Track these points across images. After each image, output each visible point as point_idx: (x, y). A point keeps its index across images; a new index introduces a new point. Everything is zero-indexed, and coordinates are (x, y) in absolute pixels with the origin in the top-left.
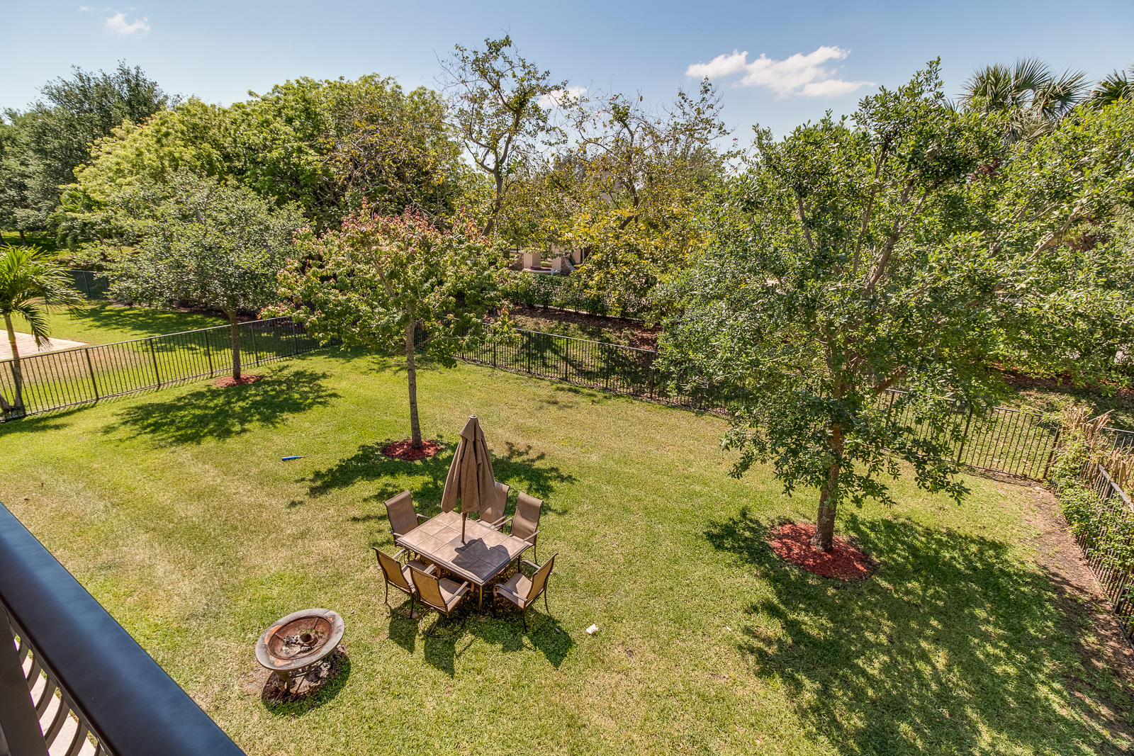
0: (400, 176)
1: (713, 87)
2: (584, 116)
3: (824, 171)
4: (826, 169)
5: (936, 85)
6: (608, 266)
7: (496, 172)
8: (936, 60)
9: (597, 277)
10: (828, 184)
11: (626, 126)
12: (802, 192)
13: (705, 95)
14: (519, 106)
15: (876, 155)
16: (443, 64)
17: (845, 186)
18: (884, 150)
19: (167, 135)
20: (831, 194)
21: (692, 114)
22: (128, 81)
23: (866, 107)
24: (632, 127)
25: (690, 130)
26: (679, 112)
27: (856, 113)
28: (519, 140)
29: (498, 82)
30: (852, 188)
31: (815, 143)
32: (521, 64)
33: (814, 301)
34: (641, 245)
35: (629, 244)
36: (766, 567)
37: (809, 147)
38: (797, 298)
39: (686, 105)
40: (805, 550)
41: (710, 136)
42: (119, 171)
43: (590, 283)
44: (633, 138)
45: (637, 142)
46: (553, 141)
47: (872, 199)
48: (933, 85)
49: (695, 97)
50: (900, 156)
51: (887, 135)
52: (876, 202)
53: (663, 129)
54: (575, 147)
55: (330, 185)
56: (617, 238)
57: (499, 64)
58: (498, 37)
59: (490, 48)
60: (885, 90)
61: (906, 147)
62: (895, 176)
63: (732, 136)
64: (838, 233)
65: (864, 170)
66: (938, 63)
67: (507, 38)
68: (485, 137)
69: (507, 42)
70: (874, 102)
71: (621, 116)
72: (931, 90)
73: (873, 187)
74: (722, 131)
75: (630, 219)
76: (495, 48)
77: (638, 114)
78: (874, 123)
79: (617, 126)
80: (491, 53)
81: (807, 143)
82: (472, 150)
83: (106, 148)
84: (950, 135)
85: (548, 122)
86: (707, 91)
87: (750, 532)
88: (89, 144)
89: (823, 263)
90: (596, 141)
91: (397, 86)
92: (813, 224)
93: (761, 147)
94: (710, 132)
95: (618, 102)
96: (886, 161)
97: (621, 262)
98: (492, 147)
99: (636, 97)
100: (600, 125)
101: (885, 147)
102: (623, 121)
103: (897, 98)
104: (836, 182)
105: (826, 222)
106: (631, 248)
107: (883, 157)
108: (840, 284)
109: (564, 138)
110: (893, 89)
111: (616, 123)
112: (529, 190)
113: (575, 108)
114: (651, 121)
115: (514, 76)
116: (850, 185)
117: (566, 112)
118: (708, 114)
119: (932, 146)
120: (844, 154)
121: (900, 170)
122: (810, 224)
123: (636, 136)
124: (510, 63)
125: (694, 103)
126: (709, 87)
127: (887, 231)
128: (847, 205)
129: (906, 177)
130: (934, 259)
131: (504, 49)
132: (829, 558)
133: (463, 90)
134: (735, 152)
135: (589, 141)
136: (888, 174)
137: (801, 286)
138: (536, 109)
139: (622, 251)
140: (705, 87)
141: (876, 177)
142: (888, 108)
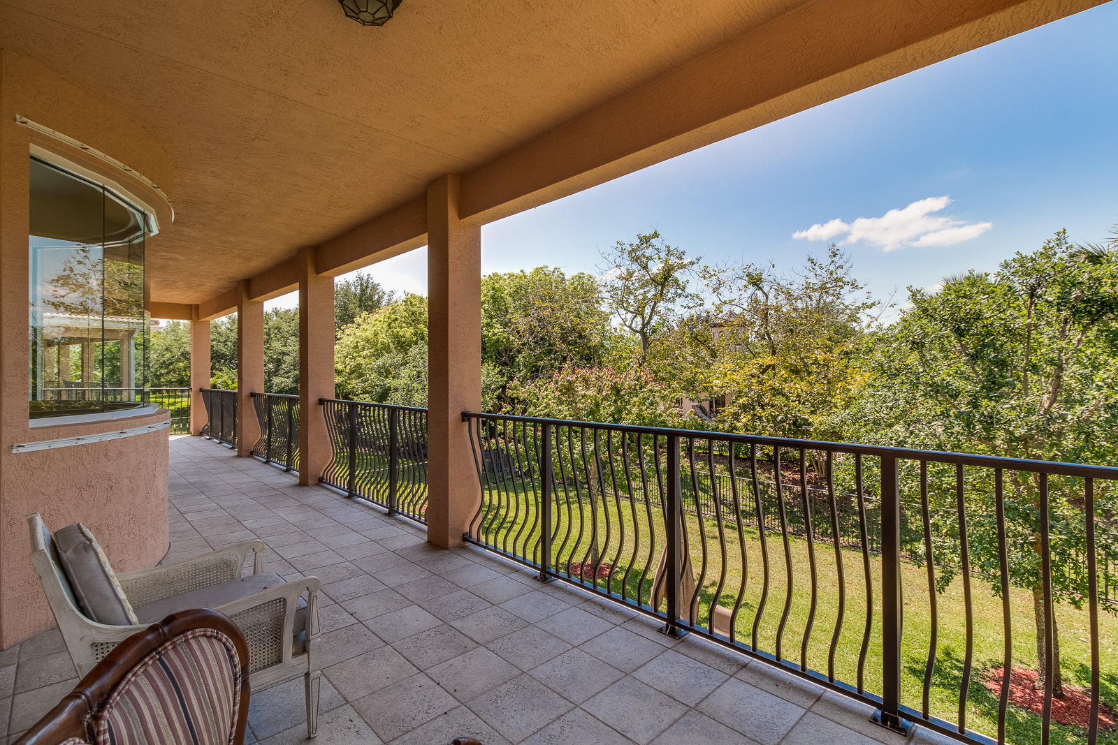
0: (564, 339)
1: (841, 252)
2: (720, 283)
3: (978, 317)
4: (980, 315)
5: (1067, 248)
6: (754, 409)
7: (642, 332)
8: (1062, 230)
9: (744, 419)
10: (984, 326)
11: (760, 289)
12: (960, 333)
13: (834, 259)
14: (664, 279)
15: (1025, 301)
16: (604, 255)
17: (1000, 326)
18: (1031, 298)
19: (396, 319)
20: (989, 334)
21: (823, 275)
22: (361, 284)
23: (1006, 268)
24: (766, 289)
25: (823, 288)
26: (812, 275)
27: (998, 272)
28: (661, 306)
29: (647, 264)
30: (1008, 328)
31: (965, 296)
32: (667, 249)
33: (991, 417)
34: (787, 389)
35: (774, 389)
36: (985, 706)
37: (960, 300)
38: (974, 416)
39: (817, 268)
40: (1029, 694)
41: (842, 292)
42: (356, 347)
43: (738, 424)
44: (767, 298)
45: (772, 301)
46: (691, 305)
47: (1029, 336)
48: (1064, 248)
49: (824, 259)
50: (1047, 301)
51: (1031, 287)
52: (1034, 339)
53: (796, 289)
54: (712, 309)
55: (508, 350)
56: (760, 383)
57: (649, 252)
58: (648, 232)
59: (641, 241)
60: (1021, 255)
61: (1052, 294)
62: (1047, 317)
63: (866, 289)
64: (1002, 364)
65: (1016, 314)
66: (1064, 233)
67: (656, 232)
68: (632, 305)
69: (656, 235)
70: (1013, 264)
71: (756, 282)
72: (1063, 252)
73: (1028, 326)
74: (854, 285)
75: (769, 367)
76: (645, 240)
77: (771, 279)
78: (1017, 279)
79: (751, 289)
80: (643, 244)
81: (958, 297)
82: (622, 316)
83: (348, 331)
84: (1090, 284)
85: (686, 290)
86: (835, 255)
87: (959, 671)
88: (338, 329)
89: (993, 386)
90: (730, 303)
91: (561, 274)
92: (977, 357)
93: (915, 301)
94: (842, 288)
95: (750, 270)
96: (1036, 306)
97: (768, 404)
98: (639, 312)
99: (767, 265)
100: (734, 289)
101: (1032, 296)
102: (757, 285)
103: (1033, 260)
104: (992, 324)
105: (989, 355)
106: (777, 392)
107: (1032, 303)
108: (1013, 402)
109: (700, 302)
110: (1029, 253)
111: (750, 287)
112: (668, 346)
113: (714, 278)
114: (783, 283)
115: (660, 259)
116: (1005, 326)
117: (706, 282)
118: (840, 273)
119: (1075, 293)
120: (994, 302)
121: (1051, 312)
122: (974, 358)
123: (771, 296)
124: (657, 249)
125: (823, 266)
126: (837, 252)
127: (1051, 362)
128: (1006, 342)
129: (1058, 317)
130: (1099, 379)
131: (653, 241)
132: (1062, 705)
133: (618, 272)
134: (869, 304)
135: (725, 303)
136: (1040, 315)
137: (976, 407)
138: (676, 281)
139: (768, 395)
140: (833, 252)
141: (1029, 318)
142: (1027, 268)
